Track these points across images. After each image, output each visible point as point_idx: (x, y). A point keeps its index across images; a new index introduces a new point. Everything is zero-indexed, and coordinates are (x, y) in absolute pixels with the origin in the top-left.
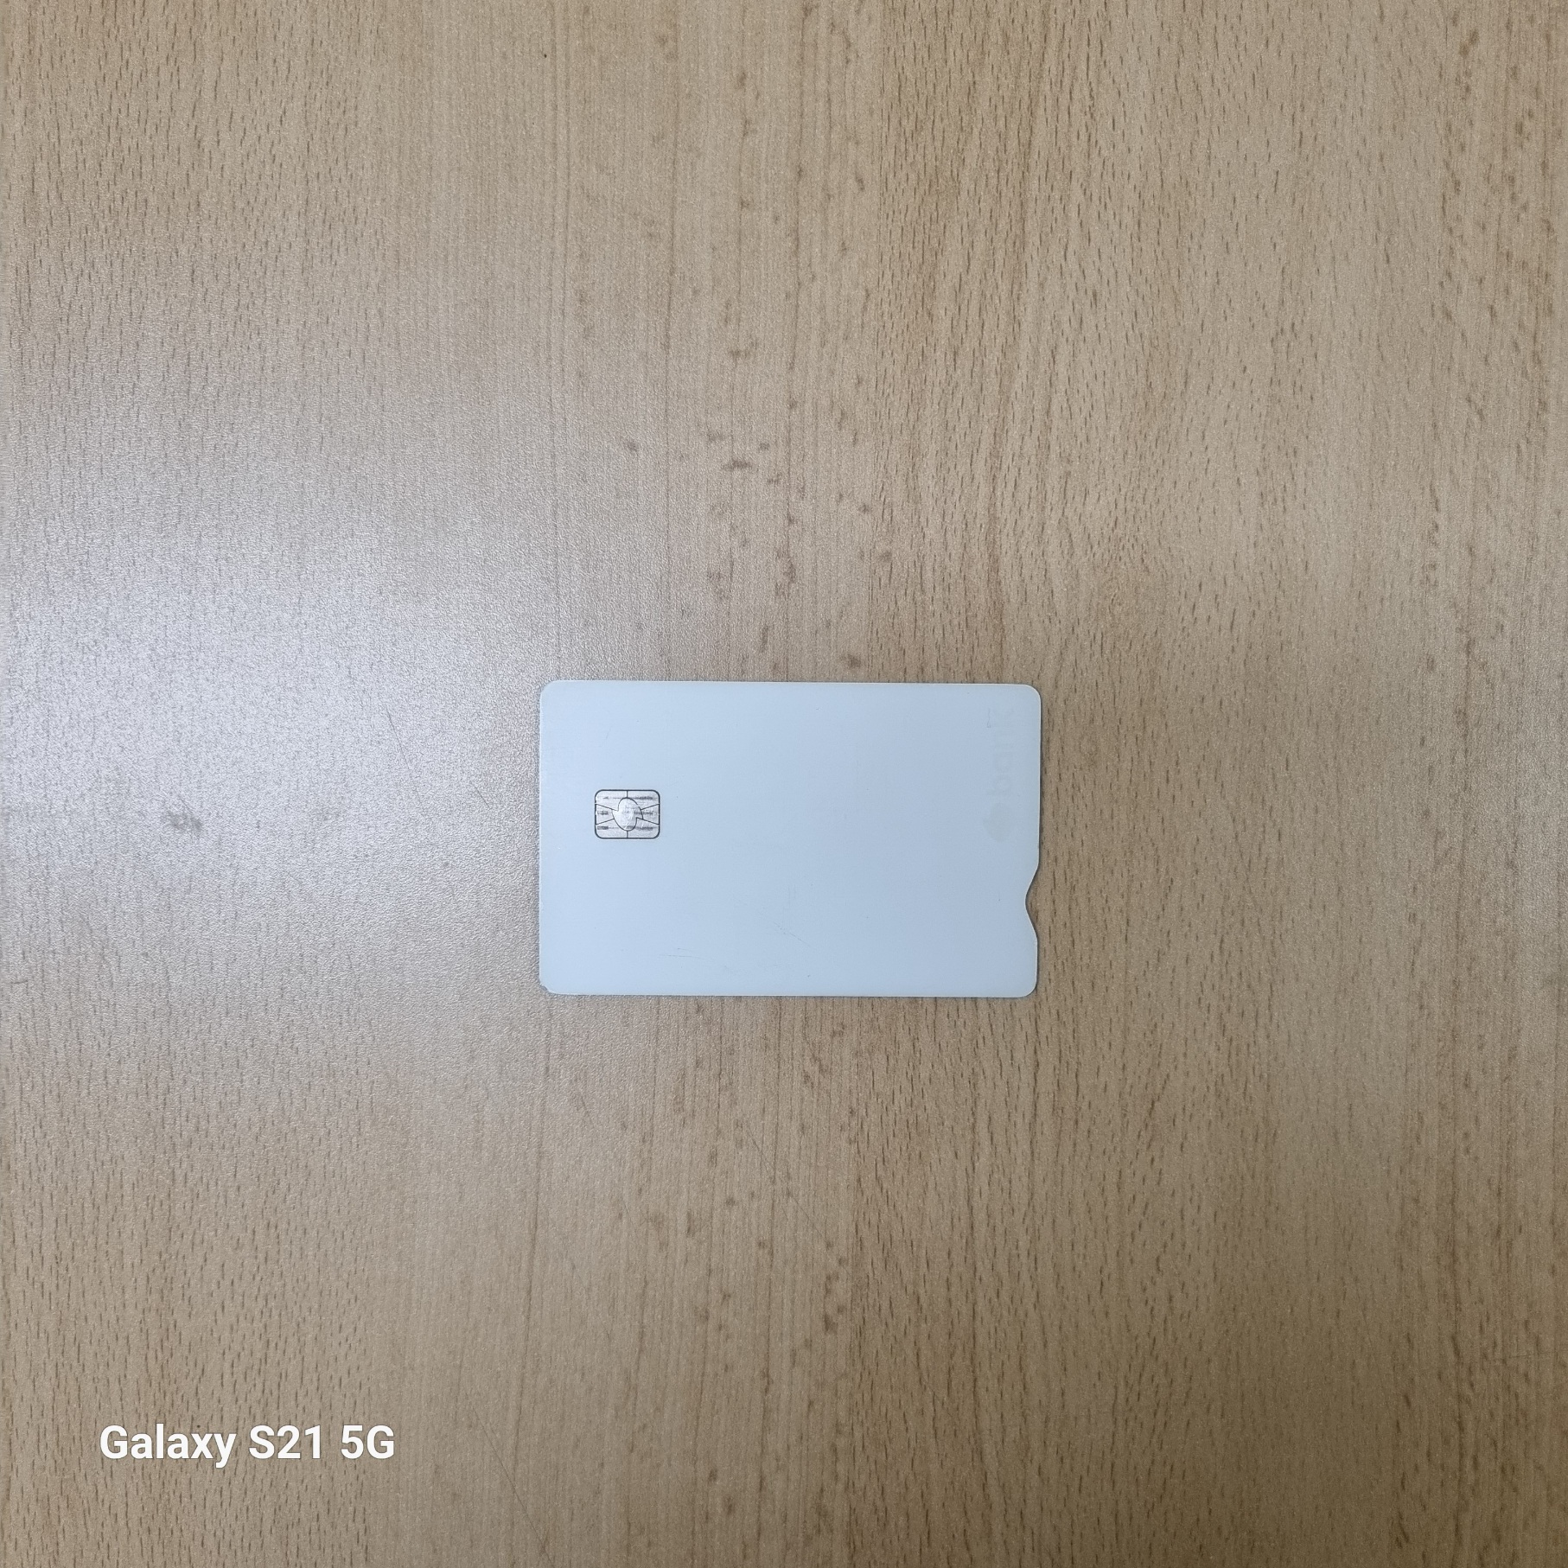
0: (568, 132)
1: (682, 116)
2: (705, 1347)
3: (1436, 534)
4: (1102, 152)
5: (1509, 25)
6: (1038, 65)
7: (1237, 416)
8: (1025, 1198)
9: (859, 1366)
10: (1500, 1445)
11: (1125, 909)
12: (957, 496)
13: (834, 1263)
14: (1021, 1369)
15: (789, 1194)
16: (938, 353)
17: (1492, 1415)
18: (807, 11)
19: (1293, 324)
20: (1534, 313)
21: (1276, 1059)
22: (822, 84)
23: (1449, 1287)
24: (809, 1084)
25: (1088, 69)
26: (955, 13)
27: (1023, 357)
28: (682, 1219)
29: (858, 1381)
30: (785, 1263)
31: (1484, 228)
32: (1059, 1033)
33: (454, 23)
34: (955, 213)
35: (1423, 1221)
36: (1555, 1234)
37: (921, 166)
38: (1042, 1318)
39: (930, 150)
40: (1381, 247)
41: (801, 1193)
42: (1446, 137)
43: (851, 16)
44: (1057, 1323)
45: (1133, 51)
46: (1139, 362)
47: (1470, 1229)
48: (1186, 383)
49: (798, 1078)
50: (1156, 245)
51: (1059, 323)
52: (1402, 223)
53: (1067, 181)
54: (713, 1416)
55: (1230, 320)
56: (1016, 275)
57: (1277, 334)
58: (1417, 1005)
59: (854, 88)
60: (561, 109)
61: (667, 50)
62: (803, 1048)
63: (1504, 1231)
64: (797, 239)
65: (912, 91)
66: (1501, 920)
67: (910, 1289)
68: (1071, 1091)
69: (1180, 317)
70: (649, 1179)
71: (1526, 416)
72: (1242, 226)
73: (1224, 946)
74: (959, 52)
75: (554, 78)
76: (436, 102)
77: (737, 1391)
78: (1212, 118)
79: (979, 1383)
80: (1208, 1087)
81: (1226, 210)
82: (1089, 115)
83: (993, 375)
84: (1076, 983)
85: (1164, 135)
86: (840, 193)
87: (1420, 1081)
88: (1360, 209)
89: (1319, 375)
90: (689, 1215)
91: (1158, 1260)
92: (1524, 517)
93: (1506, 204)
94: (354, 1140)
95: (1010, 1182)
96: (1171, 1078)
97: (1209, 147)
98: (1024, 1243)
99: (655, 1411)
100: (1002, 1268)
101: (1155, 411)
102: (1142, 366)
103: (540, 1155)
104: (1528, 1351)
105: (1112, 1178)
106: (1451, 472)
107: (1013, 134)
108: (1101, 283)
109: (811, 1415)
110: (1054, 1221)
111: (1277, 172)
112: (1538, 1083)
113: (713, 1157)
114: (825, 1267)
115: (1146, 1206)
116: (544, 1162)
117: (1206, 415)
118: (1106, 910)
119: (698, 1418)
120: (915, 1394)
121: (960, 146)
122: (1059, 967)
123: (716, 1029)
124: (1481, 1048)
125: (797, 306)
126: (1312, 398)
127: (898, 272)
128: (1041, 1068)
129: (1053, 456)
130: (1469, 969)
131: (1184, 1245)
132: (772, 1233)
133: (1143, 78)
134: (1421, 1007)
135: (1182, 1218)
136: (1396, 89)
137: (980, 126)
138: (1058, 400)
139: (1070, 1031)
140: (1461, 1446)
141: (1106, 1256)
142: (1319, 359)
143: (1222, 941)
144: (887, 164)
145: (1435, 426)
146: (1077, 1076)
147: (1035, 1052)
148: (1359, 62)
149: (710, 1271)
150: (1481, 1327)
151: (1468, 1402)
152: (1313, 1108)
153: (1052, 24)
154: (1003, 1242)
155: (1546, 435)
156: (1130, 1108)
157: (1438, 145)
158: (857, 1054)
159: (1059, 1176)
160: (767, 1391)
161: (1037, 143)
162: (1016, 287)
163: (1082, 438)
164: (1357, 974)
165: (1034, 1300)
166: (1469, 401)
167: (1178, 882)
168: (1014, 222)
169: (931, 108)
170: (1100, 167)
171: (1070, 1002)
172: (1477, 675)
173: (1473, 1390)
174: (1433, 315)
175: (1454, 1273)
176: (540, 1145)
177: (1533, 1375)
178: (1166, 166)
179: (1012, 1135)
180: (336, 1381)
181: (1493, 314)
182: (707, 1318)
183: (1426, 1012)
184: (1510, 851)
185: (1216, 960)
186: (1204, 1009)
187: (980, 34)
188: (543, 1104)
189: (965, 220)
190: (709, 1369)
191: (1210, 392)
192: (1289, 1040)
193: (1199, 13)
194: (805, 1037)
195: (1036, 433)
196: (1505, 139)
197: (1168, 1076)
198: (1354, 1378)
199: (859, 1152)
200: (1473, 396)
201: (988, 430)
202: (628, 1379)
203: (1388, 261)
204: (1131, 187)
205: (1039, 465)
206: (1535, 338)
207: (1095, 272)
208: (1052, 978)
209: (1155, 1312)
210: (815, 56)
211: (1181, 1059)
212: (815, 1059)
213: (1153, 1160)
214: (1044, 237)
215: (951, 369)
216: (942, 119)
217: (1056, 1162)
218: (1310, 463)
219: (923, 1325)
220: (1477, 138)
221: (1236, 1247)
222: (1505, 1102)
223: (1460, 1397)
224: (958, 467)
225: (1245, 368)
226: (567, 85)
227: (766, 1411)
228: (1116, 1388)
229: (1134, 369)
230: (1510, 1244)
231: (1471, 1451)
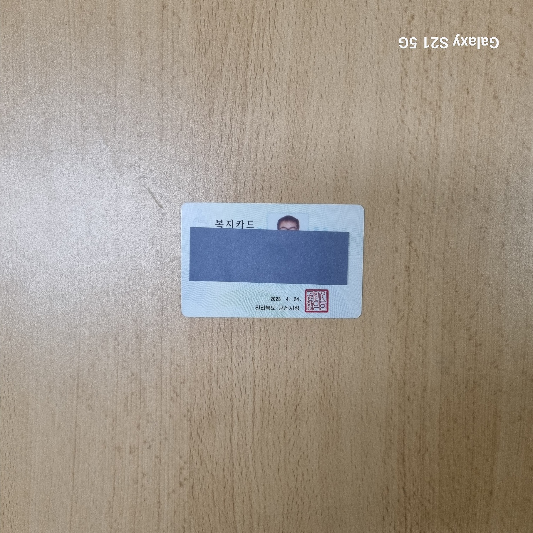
0: (76, 53)
1: (118, 47)
2: (137, 493)
3: (398, 202)
4: (275, 60)
5: (426, 13)
6: (250, 28)
7: (326, 159)
8: (251, 440)
9: (192, 500)
10: (419, 525)
11: (286, 338)
12: (223, 189)
13: (182, 463)
14: (250, 500)
15: (166, 439)
16: (215, 136)
17: (417, 514)
18: (164, 8)
19: (346, 125)
20: (434, 121)
21: (340, 391)
22: (170, 35)
23: (402, 470)
24: (173, 400)
25: (269, 29)
26: (219, 8)
27: (247, 137)
28: (128, 448)
29: (192, 504)
30: (165, 463)
31: (416, 89)
32: (263, 382)
33: (32, 12)
34: (220, 84)
35: (393, 447)
36: (439, 451)
37: (207, 66)
38: (257, 482)
39: (211, 59)
40: (378, 96)
41: (170, 439)
42: (402, 55)
43: (181, 9)
44: (262, 483)
45: (286, 23)
46: (289, 139)
47: (409, 450)
48: (307, 146)
49: (168, 399)
50: (295, 95)
51: (260, 125)
52: (386, 87)
53: (262, 72)
54: (140, 516)
55: (323, 124)
56: (244, 107)
57: (340, 129)
58: (391, 371)
59: (182, 36)
60: (73, 45)
61: (111, 22)
62: (170, 388)
63: (421, 450)
64: (162, 93)
65: (204, 37)
66: (421, 341)
67: (210, 472)
68: (267, 403)
69: (304, 122)
70: (116, 435)
71: (431, 159)
72: (327, 88)
73: (322, 351)
74: (221, 23)
75: (70, 33)
76: (26, 42)
77: (149, 508)
78: (316, 48)
79: (235, 504)
80: (316, 401)
81: (321, 82)
82: (270, 47)
83: (236, 144)
84: (268, 364)
85: (298, 54)
86: (178, 76)
87: (392, 399)
88: (371, 82)
89: (356, 144)
90: (130, 447)
91: (298, 461)
92: (430, 196)
93: (425, 80)
94: (9, 421)
95: (245, 435)
96: (303, 398)
97: (315, 59)
98: (250, 456)
99: (119, 515)
100: (243, 465)
101: (295, 157)
102: (291, 140)
103: (76, 426)
104: (430, 492)
105: (282, 433)
106: (404, 179)
107: (241, 54)
108: (275, 110)
109: (175, 516)
110: (261, 448)
111: (340, 69)
112: (434, 399)
113: (138, 427)
114: (180, 465)
115: (294, 443)
116: (77, 429)
117: (314, 159)
118: (279, 338)
119: (135, 517)
120: (212, 508)
121: (222, 59)
122: (262, 359)
123: (138, 382)
124: (414, 386)
125: (163, 118)
126: (353, 152)
127: (200, 105)
128: (256, 394)
129: (258, 174)
130: (410, 359)
131: (308, 456)
132: (160, 452)
133: (290, 33)
134: (393, 372)
135: (307, 446)
136: (384, 37)
137: (229, 51)
138: (260, 153)
139: (266, 381)
140: (406, 525)
141: (280, 460)
142: (356, 138)
143: (321, 349)
144: (195, 65)
145: (398, 162)
146: (269, 397)
147: (254, 389)
148: (370, 27)
149: (138, 466)
150: (413, 484)
151: (409, 510)
152: (354, 408)
153: (256, 13)
154: (243, 456)
155: (439, 166)
156: (288, 408)
157: (400, 58)
158: (190, 390)
159: (263, 433)
160: (159, 508)
161: (251, 57)
162: (244, 111)
163: (269, 167)
164: (369, 361)
165: (254, 475)
166: (411, 153)
167: (305, 328)
168: (242, 87)
169: (211, 44)
170: (274, 66)
171: (266, 371)
172: (413, 253)
173: (410, 506)
174: (397, 122)
175: (404, 465)
176: (76, 423)
177: (431, 500)
178: (299, 66)
179: (246, 418)
180: (5, 505)
181: (420, 121)
182: (137, 483)
183: (394, 374)
184: (425, 317)
185: (319, 356)
186: (315, 373)
187: (229, 16)
188: (77, 408)
189: (224, 86)
190: (138, 500)
191: (316, 150)
192: (345, 384)
193: (310, 9)
194: (171, 384)
195: (252, 165)
196: (424, 56)
197: (302, 397)
198: (368, 502)
199: (191, 424)
200: (412, 151)
201: (234, 164)
202: (110, 504)
203: (381, 102)
204: (286, 74)
205: (253, 177)
206: (435, 130)
207: (273, 106)
208: (260, 363)
209: (298, 479)
210: (167, 25)
211: (307, 391)
212: (175, 392)
213: (296, 427)
214: (253, 92)
215: (220, 142)
216: (215, 48)
217: (262, 428)
218: (352, 176)
219: (215, 485)
220: (414, 56)
221: (326, 457)
222: (422, 405)
223: (405, 508)
224: (223, 178)
225: (329, 141)
226: (75, 35)
227: (159, 515)
228: (284, 506)
229: (287, 142)
230: (424, 455)
231: (409, 527)
